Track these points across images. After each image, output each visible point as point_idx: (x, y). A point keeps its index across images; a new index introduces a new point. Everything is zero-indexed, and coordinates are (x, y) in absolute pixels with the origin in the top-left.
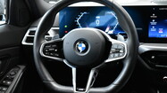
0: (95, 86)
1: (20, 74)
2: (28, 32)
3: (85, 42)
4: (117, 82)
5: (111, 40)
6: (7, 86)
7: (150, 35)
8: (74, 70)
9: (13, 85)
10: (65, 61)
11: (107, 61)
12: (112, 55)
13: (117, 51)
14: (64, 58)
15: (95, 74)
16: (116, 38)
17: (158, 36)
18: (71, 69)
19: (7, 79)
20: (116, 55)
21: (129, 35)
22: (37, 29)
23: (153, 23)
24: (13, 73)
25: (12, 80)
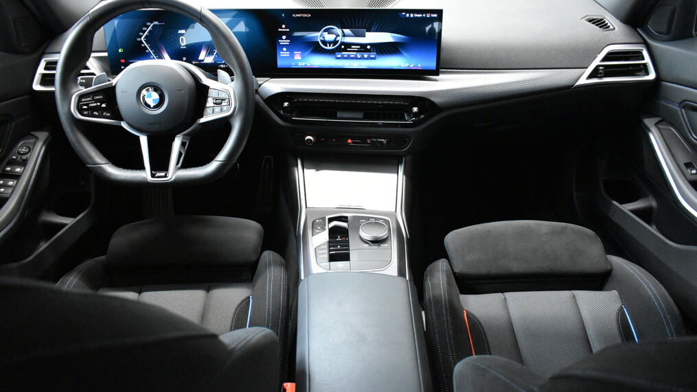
0: (184, 166)
1: (39, 150)
2: (43, 64)
3: (156, 89)
4: (222, 156)
5: (206, 81)
6: (17, 177)
7: (281, 63)
8: (144, 140)
9: (28, 173)
10: (124, 125)
11: (202, 120)
12: (209, 111)
13: (218, 102)
14: (121, 119)
15: (183, 144)
16: (215, 77)
17: (293, 65)
18: (138, 138)
19: (13, 163)
20: (217, 109)
21: (236, 71)
22: (60, 58)
23: (284, 41)
24: (24, 150)
25: (24, 163)
